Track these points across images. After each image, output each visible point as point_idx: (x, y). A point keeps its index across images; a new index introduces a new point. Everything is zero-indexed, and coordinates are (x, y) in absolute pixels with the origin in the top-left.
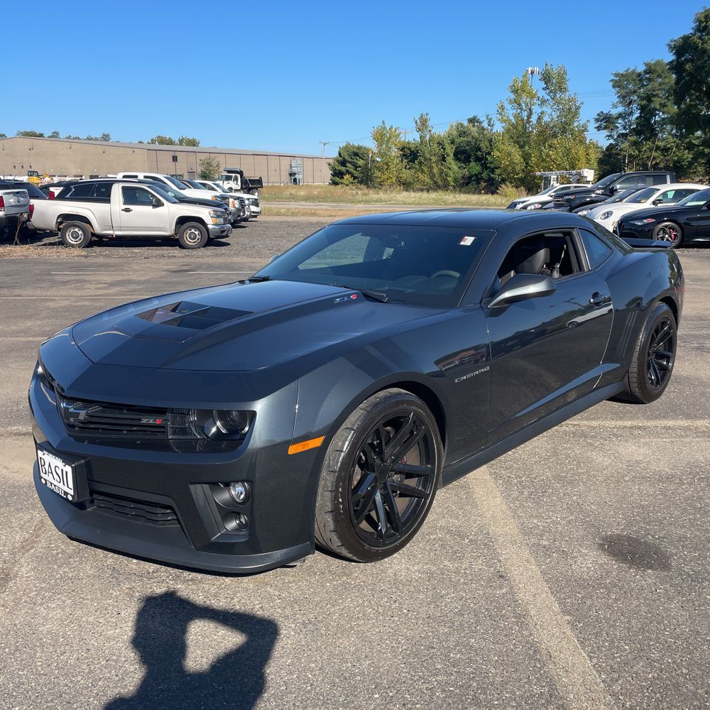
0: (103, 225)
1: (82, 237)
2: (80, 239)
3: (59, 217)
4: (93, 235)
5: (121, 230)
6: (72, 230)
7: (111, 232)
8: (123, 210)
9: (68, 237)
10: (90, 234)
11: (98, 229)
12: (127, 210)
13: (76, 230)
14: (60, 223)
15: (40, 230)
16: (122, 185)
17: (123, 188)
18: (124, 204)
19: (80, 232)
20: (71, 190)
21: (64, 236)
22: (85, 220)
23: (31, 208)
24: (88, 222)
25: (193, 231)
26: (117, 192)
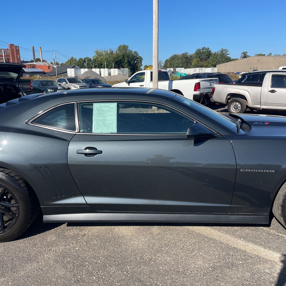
0: (254, 101)
1: (240, 109)
2: (239, 110)
3: (228, 95)
4: (247, 107)
5: (266, 105)
6: (235, 104)
7: (259, 106)
8: (269, 91)
9: (231, 108)
10: (246, 106)
11: (250, 104)
12: (273, 91)
13: (237, 104)
14: (229, 99)
15: (217, 103)
16: (272, 74)
17: (273, 76)
18: (271, 87)
19: (239, 105)
20: (246, 77)
21: (229, 107)
22: (243, 97)
23: (214, 89)
24: (245, 99)
26: (268, 80)
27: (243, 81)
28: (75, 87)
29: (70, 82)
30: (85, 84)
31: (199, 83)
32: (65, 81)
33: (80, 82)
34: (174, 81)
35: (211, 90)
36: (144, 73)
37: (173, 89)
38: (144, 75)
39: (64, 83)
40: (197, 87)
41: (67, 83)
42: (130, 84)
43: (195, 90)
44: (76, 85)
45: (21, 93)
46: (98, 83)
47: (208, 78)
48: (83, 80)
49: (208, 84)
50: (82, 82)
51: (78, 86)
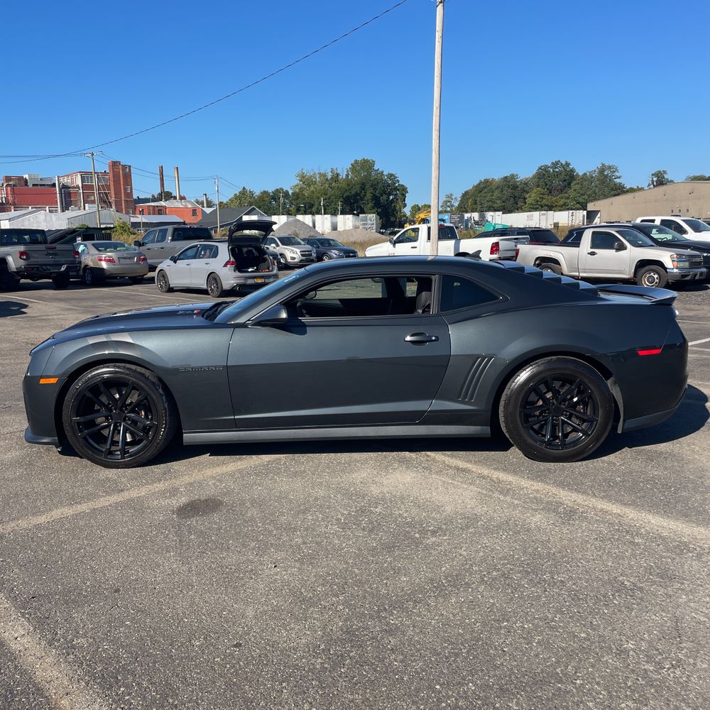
0: (571, 267)
3: (537, 259)
5: (585, 272)
7: (577, 274)
8: (589, 254)
11: (565, 270)
12: (593, 254)
14: (538, 265)
16: (592, 230)
17: (593, 233)
18: (591, 248)
20: (574, 235)
22: (556, 262)
23: (517, 251)
24: (559, 264)
25: (652, 274)
26: (587, 237)
27: (570, 241)
28: (293, 253)
29: (283, 244)
30: (308, 247)
31: (498, 243)
32: (275, 242)
33: (299, 244)
34: (462, 241)
35: (513, 254)
36: (418, 229)
37: (461, 251)
38: (418, 232)
39: (273, 245)
40: (495, 248)
41: (278, 245)
42: (397, 245)
43: (492, 252)
44: (295, 249)
45: (266, 256)
46: (330, 245)
47: (517, 235)
48: (303, 240)
49: (511, 245)
50: (303, 243)
51: (298, 251)
